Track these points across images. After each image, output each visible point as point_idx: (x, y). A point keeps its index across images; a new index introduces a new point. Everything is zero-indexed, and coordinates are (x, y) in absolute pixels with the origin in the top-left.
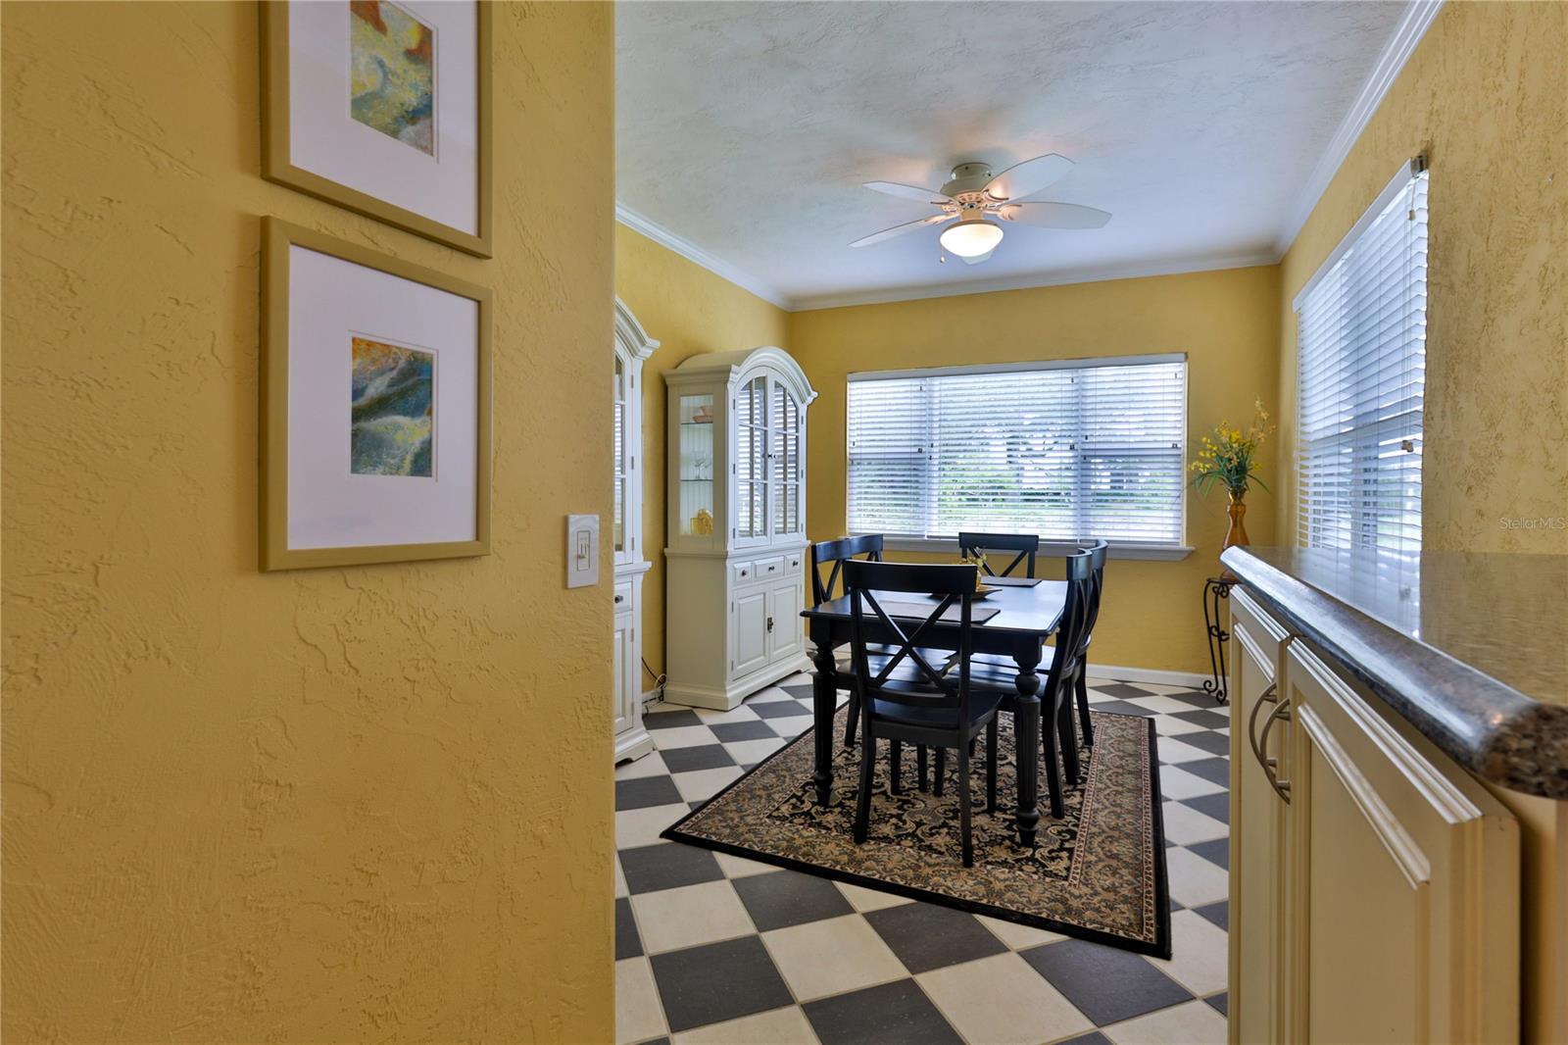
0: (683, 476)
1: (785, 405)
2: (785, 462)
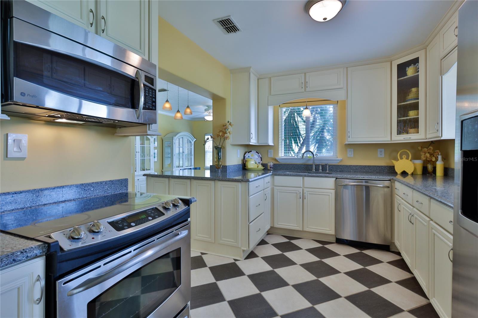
0: (166, 156)
1: (188, 142)
2: (188, 153)
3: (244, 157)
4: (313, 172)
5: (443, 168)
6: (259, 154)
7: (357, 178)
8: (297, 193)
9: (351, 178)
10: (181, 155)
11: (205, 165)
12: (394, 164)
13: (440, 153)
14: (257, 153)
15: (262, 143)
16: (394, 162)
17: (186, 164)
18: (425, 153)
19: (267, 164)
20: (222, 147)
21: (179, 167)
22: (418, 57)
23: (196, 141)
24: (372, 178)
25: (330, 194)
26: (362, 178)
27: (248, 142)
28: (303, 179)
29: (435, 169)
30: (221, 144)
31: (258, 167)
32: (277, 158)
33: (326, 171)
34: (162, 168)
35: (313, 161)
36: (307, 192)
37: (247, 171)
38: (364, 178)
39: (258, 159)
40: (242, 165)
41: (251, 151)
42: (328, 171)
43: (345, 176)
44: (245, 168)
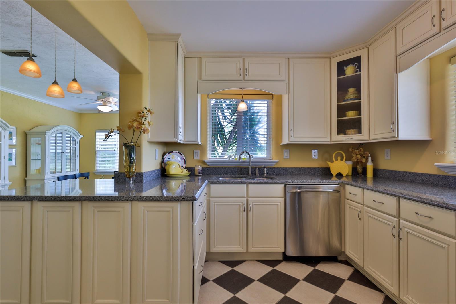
0: (32, 158)
1: (70, 139)
2: (70, 154)
3: (163, 159)
4: (250, 176)
5: (373, 169)
6: (182, 155)
7: (308, 183)
8: (239, 205)
9: (301, 183)
10: (59, 157)
11: (96, 169)
12: (329, 166)
13: (370, 155)
14: (179, 154)
15: (189, 140)
16: (330, 164)
17: (67, 167)
18: (356, 155)
19: (194, 168)
20: (136, 145)
21: (55, 172)
22: (360, 56)
23: (83, 138)
24: (322, 183)
25: (279, 203)
26: (313, 183)
27: (174, 139)
28: (247, 187)
29: (364, 170)
30: (135, 140)
31: (182, 173)
32: (205, 160)
33: (263, 175)
34: (25, 176)
35: (249, 164)
36: (252, 202)
37: (168, 178)
38: (315, 183)
39: (181, 162)
40: (160, 170)
41: (172, 152)
42: (265, 175)
43: (295, 181)
44: (165, 174)
